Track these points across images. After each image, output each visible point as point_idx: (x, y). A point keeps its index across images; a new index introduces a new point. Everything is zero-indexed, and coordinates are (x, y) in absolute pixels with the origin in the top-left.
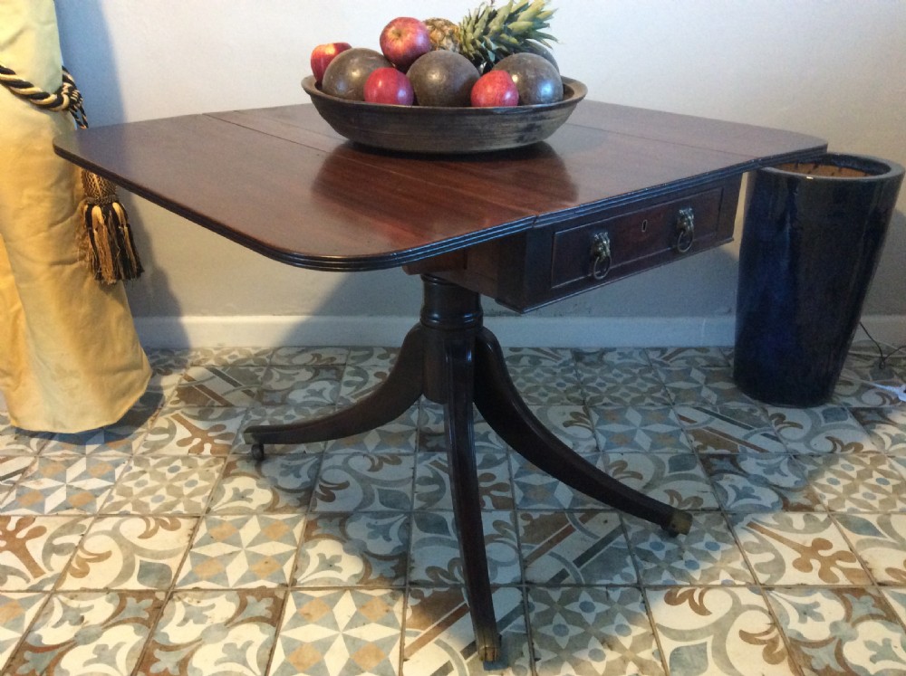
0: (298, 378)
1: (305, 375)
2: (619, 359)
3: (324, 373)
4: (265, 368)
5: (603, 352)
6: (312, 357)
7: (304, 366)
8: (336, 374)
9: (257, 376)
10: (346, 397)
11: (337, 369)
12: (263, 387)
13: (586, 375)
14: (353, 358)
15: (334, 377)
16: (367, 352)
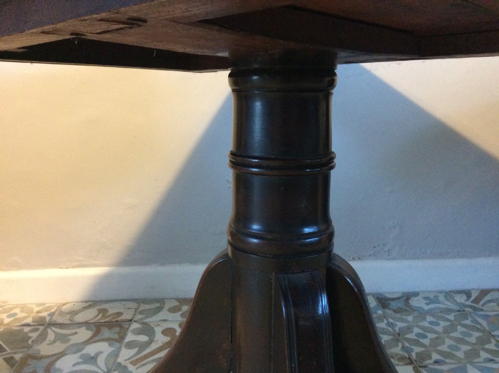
0: (75, 340)
1: (84, 334)
2: (427, 304)
3: (106, 333)
4: (41, 328)
5: (407, 297)
6: (96, 313)
7: (86, 324)
8: (118, 333)
9: (30, 337)
10: (123, 363)
11: (121, 327)
12: (30, 352)
13: (400, 325)
14: (141, 313)
15: (116, 336)
16: (158, 305)
